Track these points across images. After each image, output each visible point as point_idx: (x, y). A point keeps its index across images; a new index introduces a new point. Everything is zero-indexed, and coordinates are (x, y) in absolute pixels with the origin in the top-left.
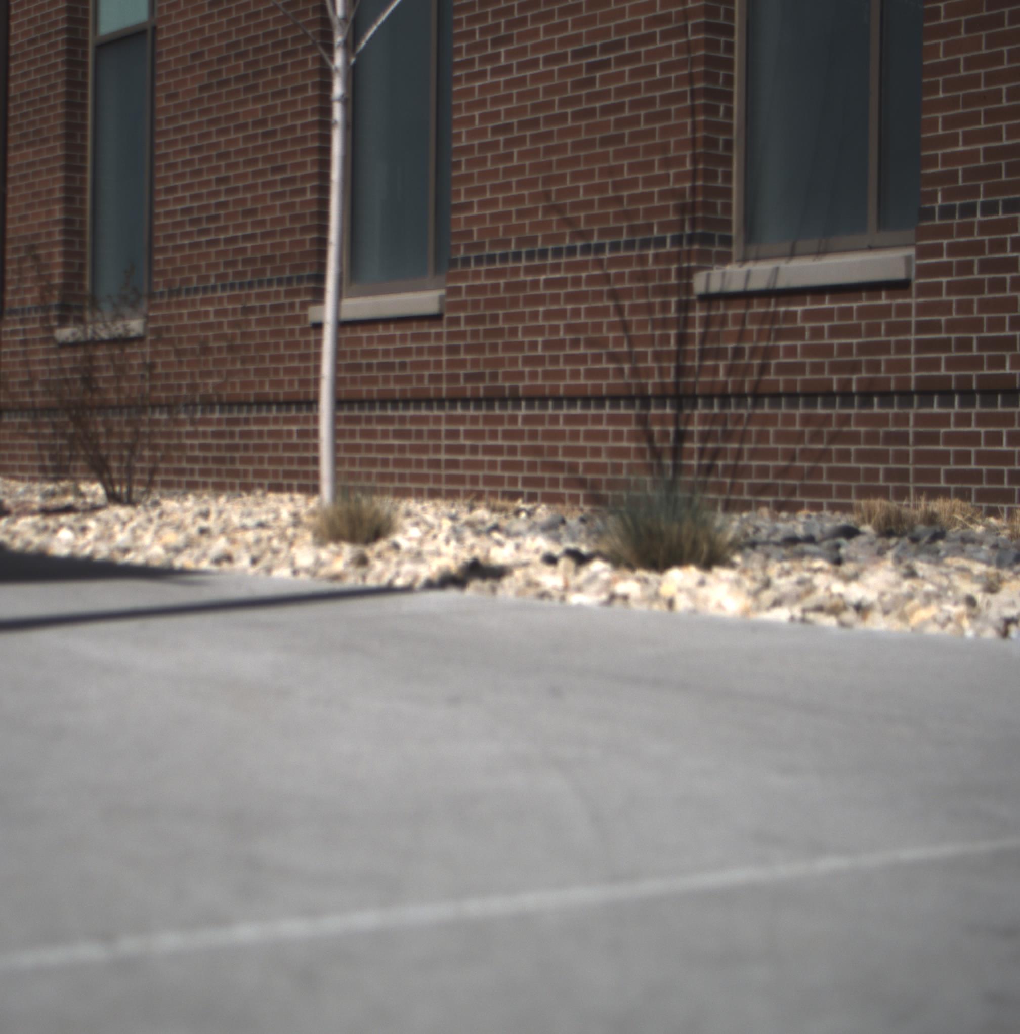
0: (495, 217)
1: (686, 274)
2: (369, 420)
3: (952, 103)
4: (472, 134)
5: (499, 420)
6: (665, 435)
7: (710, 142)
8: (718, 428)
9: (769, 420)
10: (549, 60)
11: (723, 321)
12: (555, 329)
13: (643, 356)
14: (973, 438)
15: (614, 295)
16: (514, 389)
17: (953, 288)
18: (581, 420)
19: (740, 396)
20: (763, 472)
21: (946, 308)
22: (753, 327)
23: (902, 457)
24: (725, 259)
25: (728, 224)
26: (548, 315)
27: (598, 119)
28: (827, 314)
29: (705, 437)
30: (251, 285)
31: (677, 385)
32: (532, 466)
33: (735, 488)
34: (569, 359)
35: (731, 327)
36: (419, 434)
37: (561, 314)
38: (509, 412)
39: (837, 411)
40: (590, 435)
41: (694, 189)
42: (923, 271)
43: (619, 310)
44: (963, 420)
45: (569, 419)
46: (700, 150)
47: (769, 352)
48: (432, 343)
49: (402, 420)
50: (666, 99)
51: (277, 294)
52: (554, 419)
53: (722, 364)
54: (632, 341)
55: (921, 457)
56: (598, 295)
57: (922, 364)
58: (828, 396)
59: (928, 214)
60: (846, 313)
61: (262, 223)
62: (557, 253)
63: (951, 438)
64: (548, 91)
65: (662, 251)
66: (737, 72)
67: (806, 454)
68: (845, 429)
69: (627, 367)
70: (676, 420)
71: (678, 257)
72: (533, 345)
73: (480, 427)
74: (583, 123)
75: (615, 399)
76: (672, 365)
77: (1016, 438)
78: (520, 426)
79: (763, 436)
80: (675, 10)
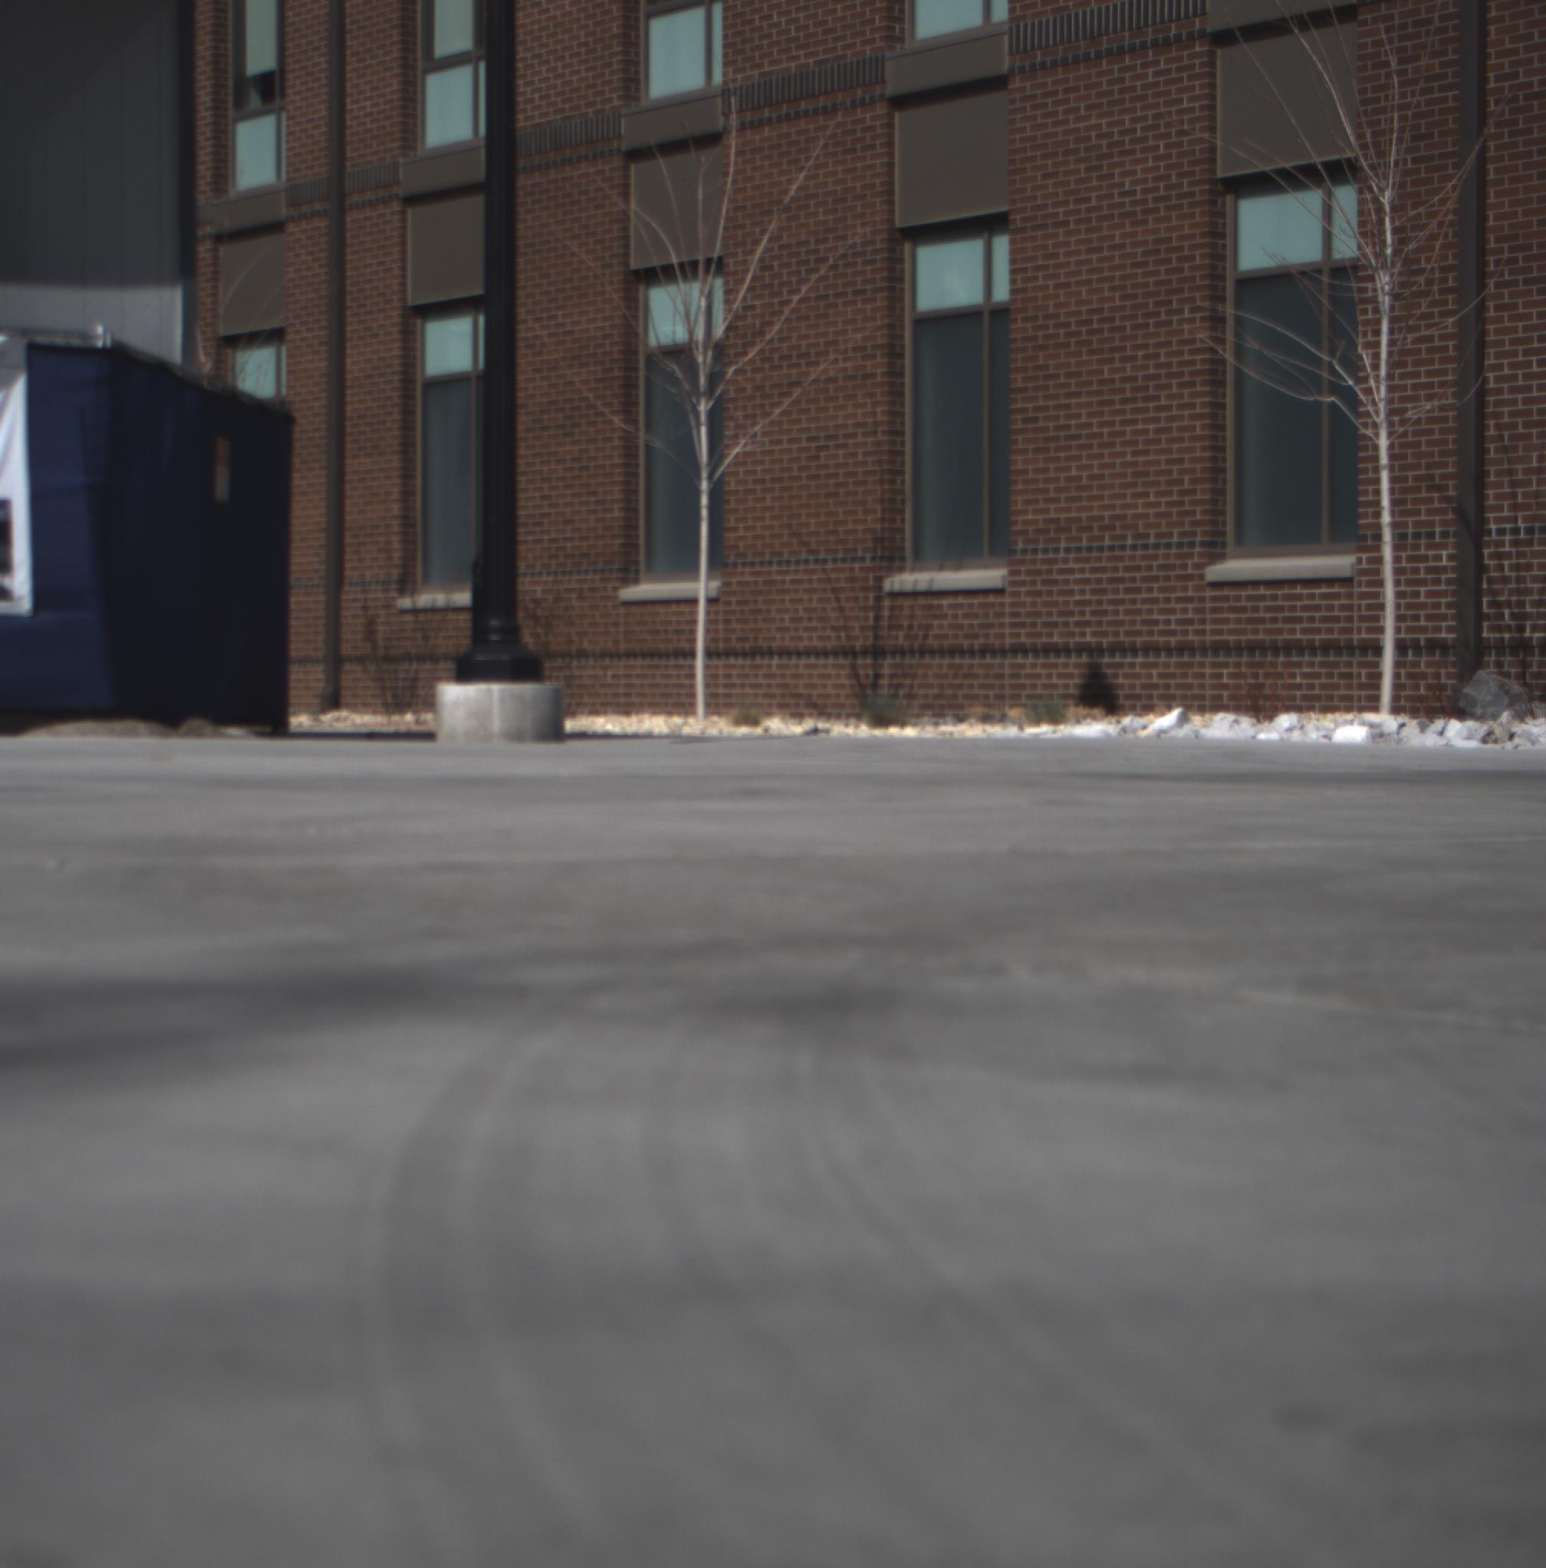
0: (755, 537)
1: (879, 580)
2: (666, 667)
3: (1026, 492)
4: (737, 482)
5: (760, 667)
6: (867, 676)
7: (893, 501)
8: (899, 672)
9: (928, 666)
10: (790, 441)
11: (901, 607)
12: (796, 610)
13: (853, 628)
14: (1038, 676)
15: (834, 590)
16: (770, 647)
17: (1029, 594)
18: (814, 666)
19: (912, 652)
20: (926, 696)
21: (1024, 604)
22: (918, 612)
23: (1003, 687)
24: (901, 570)
25: (903, 549)
26: (792, 601)
27: (823, 481)
28: (960, 606)
29: (892, 676)
30: (571, 573)
31: (874, 645)
32: (783, 696)
34: (807, 629)
35: (906, 612)
37: (800, 601)
38: (766, 661)
39: (967, 661)
40: (820, 676)
41: (883, 530)
42: (1013, 583)
43: (838, 600)
44: (1034, 666)
46: (886, 505)
47: (929, 627)
48: (712, 617)
50: (866, 473)
51: (593, 580)
52: (797, 666)
53: (901, 634)
54: (846, 619)
55: (1012, 687)
56: (825, 590)
57: (1012, 635)
58: (962, 653)
59: (1013, 552)
60: (971, 606)
61: (579, 530)
62: (798, 562)
63: (1028, 676)
64: (790, 460)
65: (863, 565)
67: (951, 686)
68: (972, 672)
69: (843, 634)
70: (874, 667)
71: (874, 569)
73: (747, 671)
74: (813, 483)
75: (836, 653)
76: (871, 634)
77: (1060, 676)
78: (774, 670)
79: (926, 676)
80: (870, 420)
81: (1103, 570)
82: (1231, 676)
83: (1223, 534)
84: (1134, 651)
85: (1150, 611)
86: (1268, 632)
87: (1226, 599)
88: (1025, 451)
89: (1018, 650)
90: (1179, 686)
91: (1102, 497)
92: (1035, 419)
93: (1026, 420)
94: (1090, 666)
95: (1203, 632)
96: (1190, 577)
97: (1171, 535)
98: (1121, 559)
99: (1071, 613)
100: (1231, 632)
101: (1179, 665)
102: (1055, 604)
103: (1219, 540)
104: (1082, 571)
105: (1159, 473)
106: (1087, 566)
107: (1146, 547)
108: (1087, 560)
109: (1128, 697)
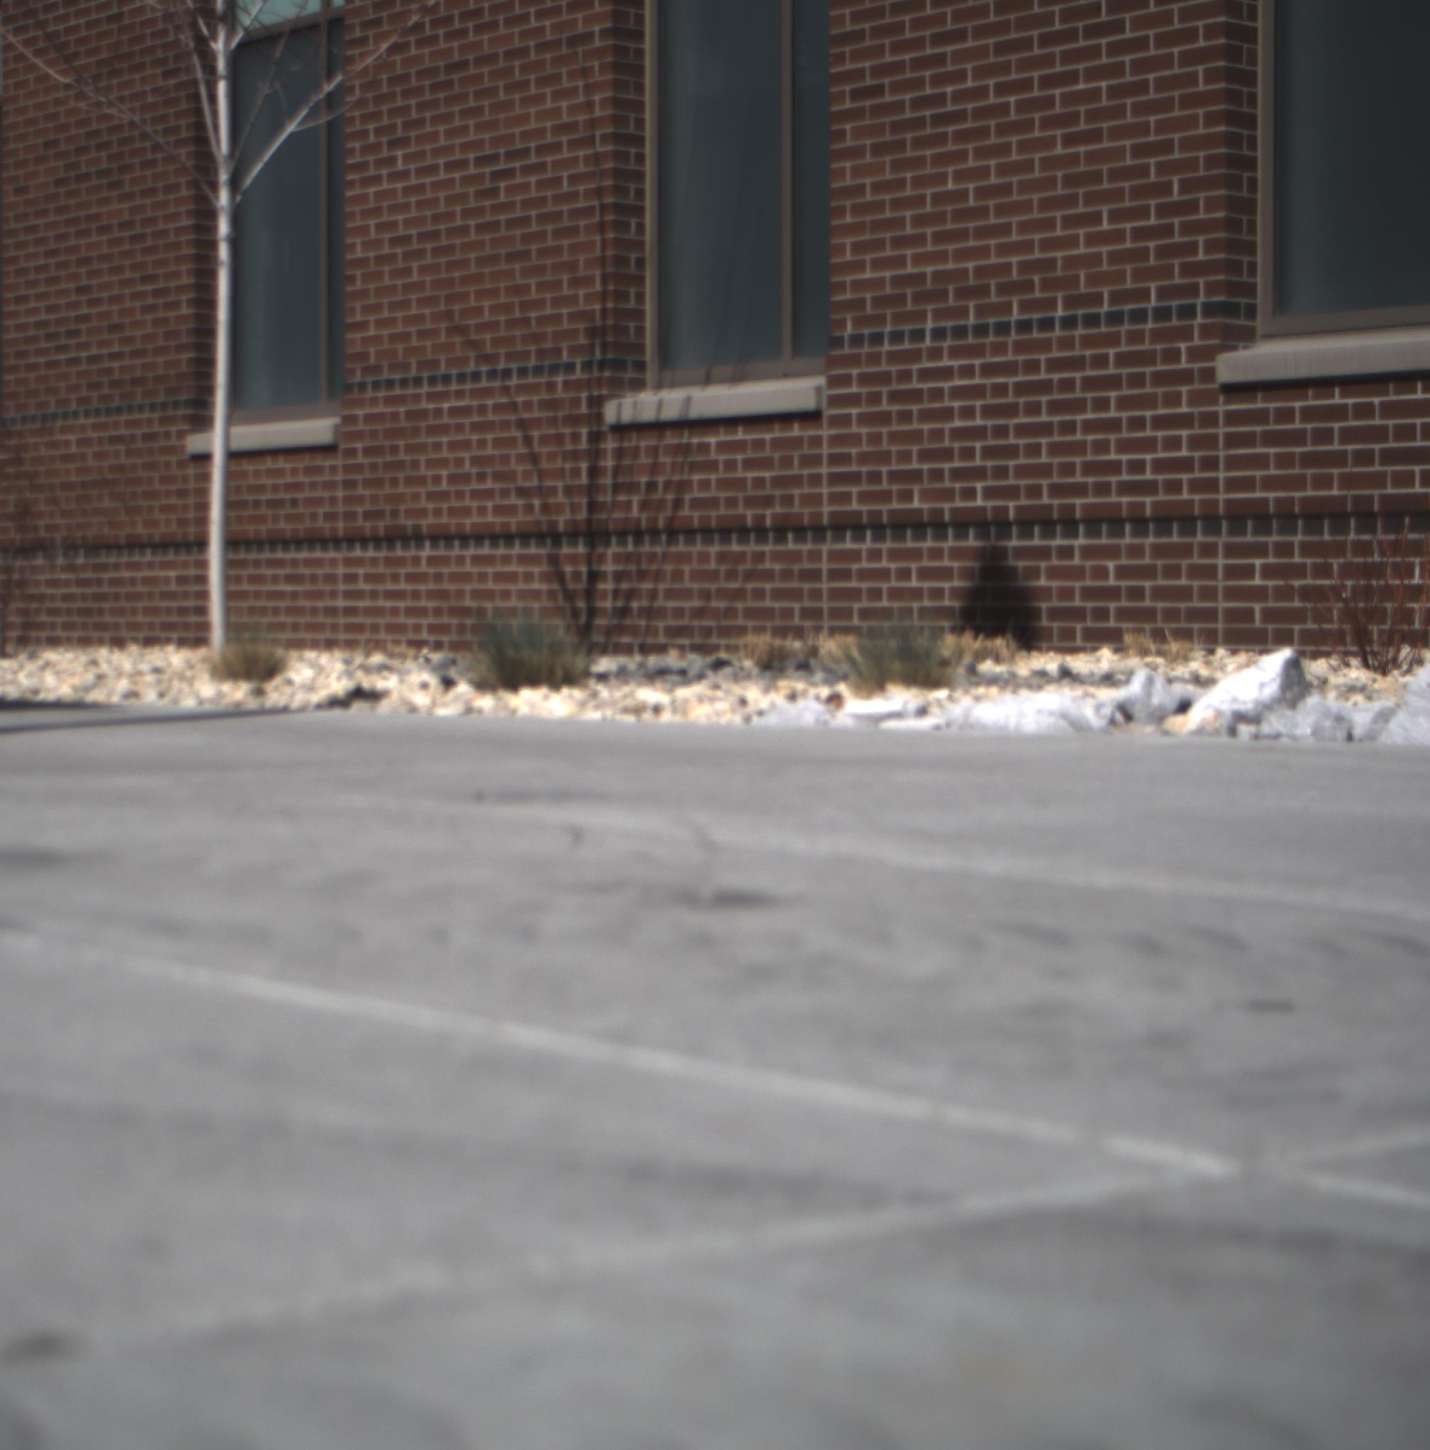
0: (394, 338)
1: (597, 403)
2: (257, 563)
3: (858, 228)
4: (367, 245)
5: (401, 561)
6: (577, 576)
7: (620, 261)
8: (633, 568)
9: (684, 558)
10: (450, 166)
11: (636, 452)
12: (459, 462)
13: (553, 491)
14: (884, 574)
15: (522, 424)
16: (417, 528)
17: (864, 419)
18: (489, 560)
19: (654, 533)
20: (679, 613)
21: (856, 439)
22: (665, 459)
23: (816, 594)
24: (638, 385)
25: (641, 348)
26: (453, 446)
27: (503, 233)
28: (739, 446)
29: (619, 577)
30: (119, 410)
31: (589, 521)
32: (438, 612)
33: (651, 631)
34: (476, 494)
35: (644, 460)
36: (314, 579)
37: (466, 445)
38: (412, 553)
39: (752, 547)
40: (499, 577)
41: (604, 311)
42: (835, 401)
43: (528, 441)
44: (875, 555)
45: (477, 560)
46: (610, 269)
47: (683, 486)
48: (326, 477)
49: (294, 563)
50: (575, 214)
51: (150, 421)
52: (460, 560)
53: (635, 499)
54: (541, 474)
55: (835, 594)
56: (505, 425)
57: (835, 498)
58: (743, 532)
59: (838, 342)
60: (759, 444)
61: (130, 340)
62: (461, 378)
63: (864, 575)
64: (450, 200)
65: (573, 377)
66: (649, 185)
67: (722, 593)
68: (760, 567)
69: (537, 502)
70: (589, 559)
71: (588, 384)
72: (437, 479)
73: (381, 569)
74: (487, 237)
75: (525, 537)
76: (584, 501)
77: (924, 574)
78: (424, 568)
79: (678, 575)
80: (582, 118)
81: (1010, 369)
83: (1250, 290)
84: (1070, 526)
85: (1102, 447)
86: (1347, 481)
87: (1261, 417)
88: (857, 152)
89: (844, 525)
90: (1159, 593)
91: (1005, 229)
92: (877, 91)
93: (857, 94)
94: (981, 554)
95: (1211, 485)
96: (1186, 377)
97: (1145, 294)
98: (1045, 345)
99: (947, 454)
101: (1158, 551)
102: (916, 436)
103: (1243, 301)
104: (967, 371)
106: (977, 362)
107: (1092, 320)
108: (977, 351)
109: (1055, 614)
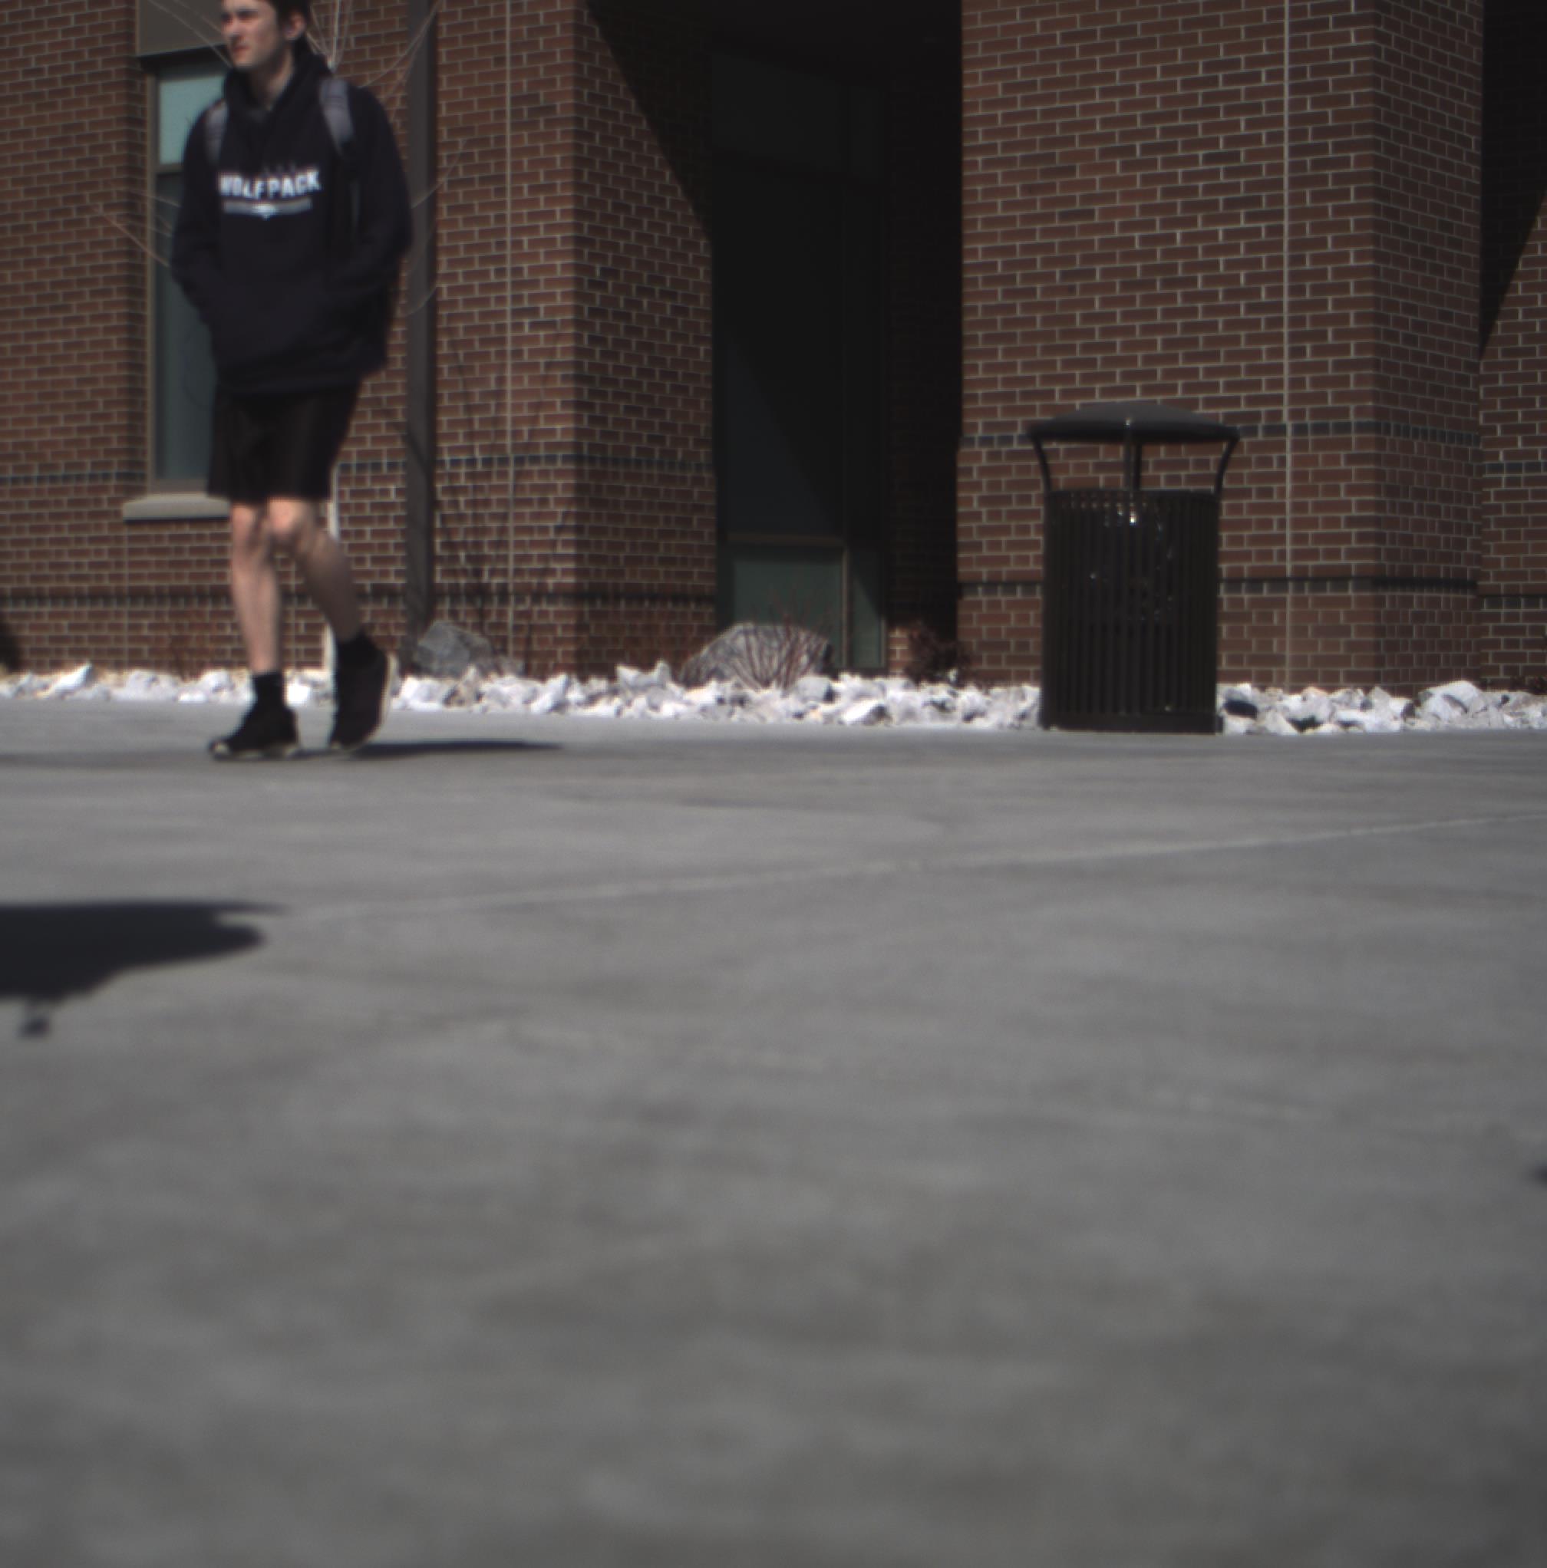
81: (6, 505)
82: (151, 627)
83: (141, 464)
84: (40, 598)
85: (59, 553)
86: (193, 576)
87: (145, 539)
90: (92, 639)
95: (119, 577)
96: (104, 514)
97: (81, 465)
98: (25, 492)
100: (152, 576)
101: (92, 615)
103: (138, 471)
105: (69, 394)
107: (53, 479)
109: (34, 651)
